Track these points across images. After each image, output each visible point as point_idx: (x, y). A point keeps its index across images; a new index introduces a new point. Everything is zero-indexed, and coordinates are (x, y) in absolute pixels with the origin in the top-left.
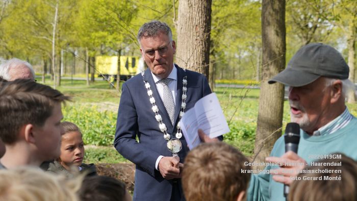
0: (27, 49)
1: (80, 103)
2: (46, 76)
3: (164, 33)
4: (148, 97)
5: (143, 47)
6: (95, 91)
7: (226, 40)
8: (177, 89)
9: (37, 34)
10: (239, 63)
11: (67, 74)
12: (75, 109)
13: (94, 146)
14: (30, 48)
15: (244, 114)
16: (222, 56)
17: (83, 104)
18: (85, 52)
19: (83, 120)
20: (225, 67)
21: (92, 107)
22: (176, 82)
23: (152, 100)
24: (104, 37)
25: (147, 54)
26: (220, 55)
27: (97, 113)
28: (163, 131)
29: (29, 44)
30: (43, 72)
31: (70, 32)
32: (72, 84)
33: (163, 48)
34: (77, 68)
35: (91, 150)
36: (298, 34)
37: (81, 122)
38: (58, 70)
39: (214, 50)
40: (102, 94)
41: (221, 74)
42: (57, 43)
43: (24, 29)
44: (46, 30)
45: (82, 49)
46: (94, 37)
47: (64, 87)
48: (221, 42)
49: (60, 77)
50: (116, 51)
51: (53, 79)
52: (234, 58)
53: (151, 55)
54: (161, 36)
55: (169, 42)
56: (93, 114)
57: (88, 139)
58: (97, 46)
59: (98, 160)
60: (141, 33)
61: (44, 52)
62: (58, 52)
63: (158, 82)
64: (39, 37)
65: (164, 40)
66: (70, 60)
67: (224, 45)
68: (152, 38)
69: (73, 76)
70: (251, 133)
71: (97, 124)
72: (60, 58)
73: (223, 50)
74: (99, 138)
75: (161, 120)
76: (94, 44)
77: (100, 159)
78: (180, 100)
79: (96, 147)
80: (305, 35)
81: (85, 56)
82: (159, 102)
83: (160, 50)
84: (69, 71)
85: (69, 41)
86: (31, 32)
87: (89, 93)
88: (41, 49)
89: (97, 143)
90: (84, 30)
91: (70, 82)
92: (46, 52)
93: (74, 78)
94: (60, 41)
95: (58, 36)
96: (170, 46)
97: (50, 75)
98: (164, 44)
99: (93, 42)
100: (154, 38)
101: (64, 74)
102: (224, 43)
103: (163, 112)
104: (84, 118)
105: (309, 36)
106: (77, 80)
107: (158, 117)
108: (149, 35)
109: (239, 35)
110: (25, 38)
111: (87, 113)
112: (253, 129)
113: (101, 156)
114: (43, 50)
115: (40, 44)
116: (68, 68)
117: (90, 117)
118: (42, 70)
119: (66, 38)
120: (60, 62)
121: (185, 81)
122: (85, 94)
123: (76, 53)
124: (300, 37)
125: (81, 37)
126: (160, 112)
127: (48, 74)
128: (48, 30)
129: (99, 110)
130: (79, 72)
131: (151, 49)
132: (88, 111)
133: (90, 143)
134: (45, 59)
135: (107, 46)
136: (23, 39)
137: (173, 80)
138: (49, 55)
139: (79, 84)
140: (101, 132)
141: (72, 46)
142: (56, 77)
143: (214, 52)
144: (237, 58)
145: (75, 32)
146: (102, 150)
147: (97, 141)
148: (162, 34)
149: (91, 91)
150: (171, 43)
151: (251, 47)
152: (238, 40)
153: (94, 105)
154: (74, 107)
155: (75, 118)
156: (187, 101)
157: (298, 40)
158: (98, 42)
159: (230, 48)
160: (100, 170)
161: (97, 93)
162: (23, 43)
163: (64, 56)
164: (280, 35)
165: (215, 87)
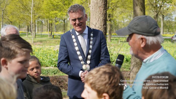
0: (19, 20)
1: (45, 46)
2: (28, 33)
3: (81, 10)
4: (74, 43)
5: (70, 18)
6: (53, 40)
7: (117, 14)
8: (88, 39)
9: (23, 13)
10: (124, 25)
11: (39, 32)
12: (43, 49)
13: (52, 67)
14: (20, 20)
15: (126, 50)
16: (115, 21)
17: (47, 47)
18: (47, 21)
19: (47, 55)
20: (117, 27)
21: (51, 48)
22: (88, 35)
23: (76, 44)
24: (56, 13)
25: (73, 21)
26: (114, 21)
27: (53, 51)
28: (81, 60)
29: (20, 18)
30: (27, 31)
31: (40, 11)
32: (41, 37)
33: (81, 18)
34: (44, 29)
35: (50, 69)
36: (152, 10)
37: (46, 56)
38: (34, 30)
39: (111, 19)
40: (56, 42)
41: (115, 31)
42: (33, 17)
43: (17, 10)
44: (28, 10)
45: (46, 19)
46: (51, 14)
47: (37, 38)
48: (114, 15)
49: (35, 33)
50: (63, 20)
51: (32, 35)
52: (121, 22)
53: (74, 21)
54: (79, 12)
55: (84, 15)
56: (51, 51)
57: (49, 64)
58: (53, 18)
59: (54, 74)
60: (69, 11)
61: (27, 21)
62: (34, 21)
63: (78, 35)
64: (24, 14)
65: (81, 14)
66: (40, 25)
67: (115, 16)
68: (75, 13)
69: (42, 33)
70: (129, 59)
71: (54, 56)
72: (35, 24)
73: (115, 19)
74: (54, 63)
75: (80, 54)
76: (52, 17)
77: (55, 74)
78: (89, 44)
79: (53, 68)
80: (156, 10)
81: (48, 23)
82: (79, 45)
83: (79, 19)
84: (40, 30)
85: (39, 16)
86: (21, 12)
87: (50, 41)
88: (26, 20)
89: (53, 66)
90: (47, 10)
91: (40, 36)
92: (28, 21)
93: (42, 34)
94: (35, 16)
95: (33, 13)
96: (84, 17)
97: (31, 33)
98: (81, 16)
99: (51, 16)
100: (76, 13)
101: (37, 32)
102: (116, 15)
103: (81, 50)
104: (47, 53)
105: (158, 11)
106: (44, 35)
107: (78, 53)
108: (73, 12)
109: (123, 11)
110: (18, 15)
111: (48, 51)
112: (130, 57)
113: (55, 72)
114: (27, 20)
115: (25, 17)
116: (39, 29)
117: (50, 53)
118: (26, 30)
119: (38, 14)
120: (35, 26)
121: (92, 35)
122: (48, 42)
123: (43, 21)
124: (154, 12)
125: (45, 13)
126: (79, 50)
127: (30, 32)
128: (29, 10)
129: (54, 49)
130: (45, 31)
131: (74, 18)
132: (49, 50)
133: (50, 66)
134: (28, 24)
135: (58, 18)
136: (17, 15)
137: (86, 34)
138: (30, 23)
139: (45, 37)
140: (55, 60)
141: (41, 18)
142: (33, 33)
143: (111, 20)
144: (122, 23)
145: (42, 11)
146: (56, 69)
147: (53, 65)
148: (80, 11)
149: (50, 40)
150: (85, 16)
151: (129, 17)
152: (122, 14)
153: (52, 47)
154: (42, 48)
155: (43, 53)
156: (93, 45)
157: (152, 13)
158: (53, 16)
159: (119, 18)
160: (55, 79)
161: (53, 41)
162: (17, 17)
163: (37, 23)
164: (142, 11)
165: (112, 37)
